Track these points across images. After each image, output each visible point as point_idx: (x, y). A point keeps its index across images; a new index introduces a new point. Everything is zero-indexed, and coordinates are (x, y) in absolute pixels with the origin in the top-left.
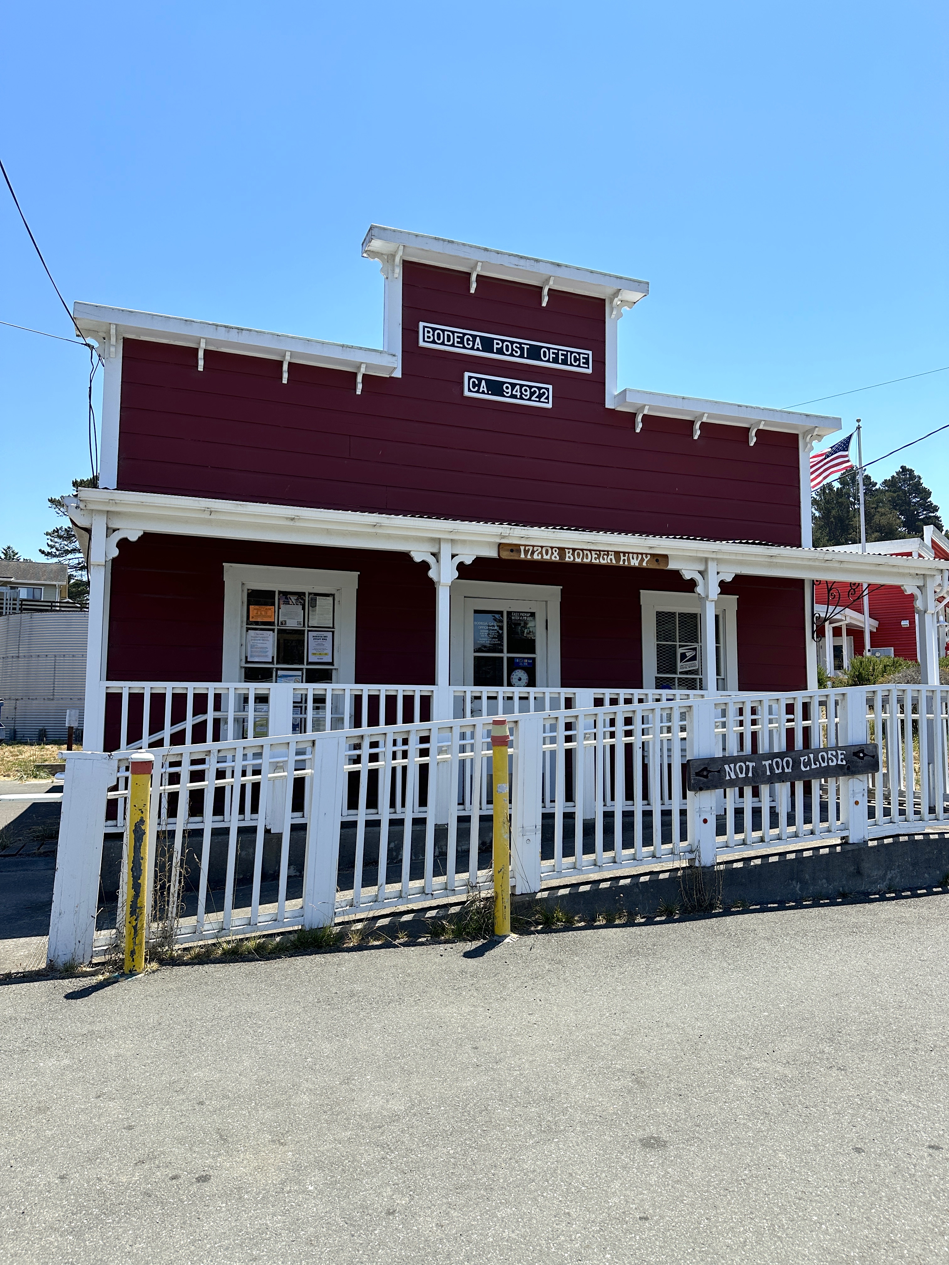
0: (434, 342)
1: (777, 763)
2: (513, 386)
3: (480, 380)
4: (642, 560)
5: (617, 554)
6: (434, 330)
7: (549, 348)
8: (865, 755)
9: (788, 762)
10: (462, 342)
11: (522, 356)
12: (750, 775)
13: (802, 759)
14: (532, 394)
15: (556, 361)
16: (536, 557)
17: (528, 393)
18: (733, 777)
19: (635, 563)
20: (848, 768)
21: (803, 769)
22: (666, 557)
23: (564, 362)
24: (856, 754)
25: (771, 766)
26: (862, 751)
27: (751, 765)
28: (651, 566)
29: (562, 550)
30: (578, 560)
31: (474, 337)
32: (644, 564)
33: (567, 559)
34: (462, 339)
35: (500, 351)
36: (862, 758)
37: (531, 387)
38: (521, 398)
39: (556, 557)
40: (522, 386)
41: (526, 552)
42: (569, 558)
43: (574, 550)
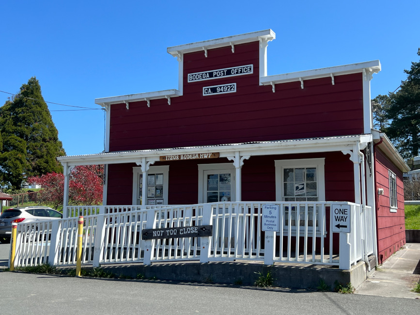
0: (193, 80)
1: (171, 231)
2: (220, 87)
3: (208, 89)
4: (209, 155)
5: (199, 154)
6: (192, 75)
7: (234, 69)
8: (205, 229)
9: (175, 231)
10: (202, 77)
11: (224, 75)
12: (162, 235)
13: (181, 230)
14: (228, 89)
15: (237, 73)
16: (171, 159)
17: (226, 89)
18: (156, 235)
19: (206, 157)
20: (198, 234)
21: (181, 234)
22: (219, 153)
23: (241, 72)
24: (202, 229)
25: (169, 232)
26: (205, 228)
27: (162, 231)
28: (212, 157)
29: (180, 156)
30: (185, 159)
31: (206, 73)
32: (209, 157)
33: (181, 159)
34: (202, 75)
35: (216, 76)
36: (204, 230)
37: (227, 86)
38: (224, 91)
39: (178, 159)
40: (224, 87)
41: (168, 158)
42: (182, 158)
43: (184, 155)
